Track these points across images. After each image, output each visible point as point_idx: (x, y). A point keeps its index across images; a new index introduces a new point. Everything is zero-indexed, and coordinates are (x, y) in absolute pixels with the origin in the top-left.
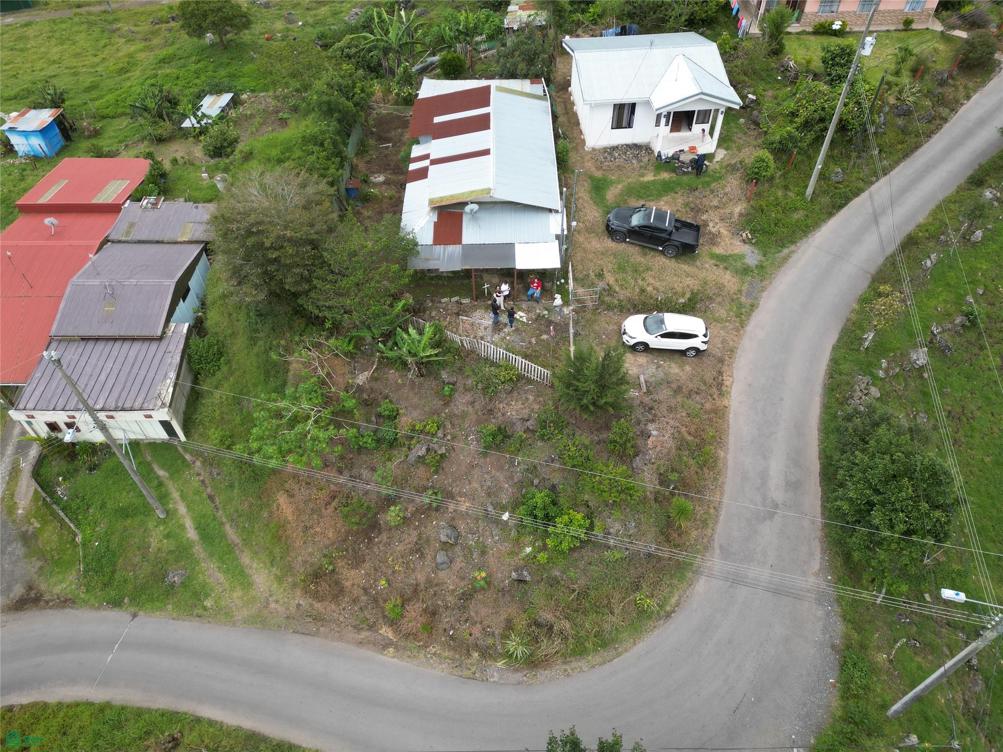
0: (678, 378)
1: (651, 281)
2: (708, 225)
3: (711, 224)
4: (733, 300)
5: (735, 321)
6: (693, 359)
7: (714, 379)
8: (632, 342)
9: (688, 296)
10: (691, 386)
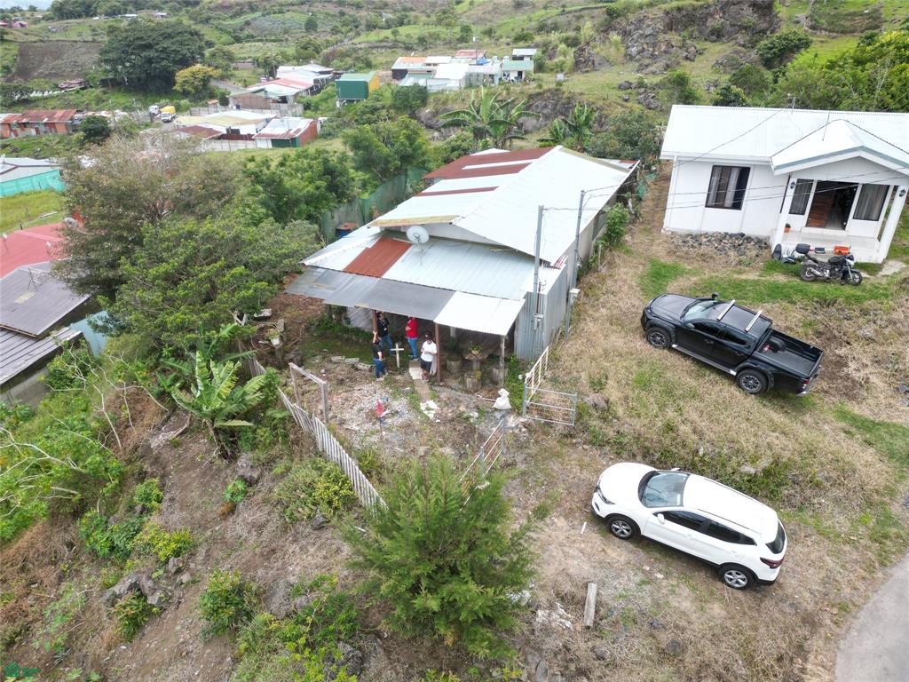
0: (683, 623)
1: (694, 416)
2: (846, 365)
3: (853, 365)
4: (870, 504)
5: (867, 548)
6: (740, 594)
7: (780, 659)
8: (604, 511)
9: (764, 463)
10: (710, 652)
